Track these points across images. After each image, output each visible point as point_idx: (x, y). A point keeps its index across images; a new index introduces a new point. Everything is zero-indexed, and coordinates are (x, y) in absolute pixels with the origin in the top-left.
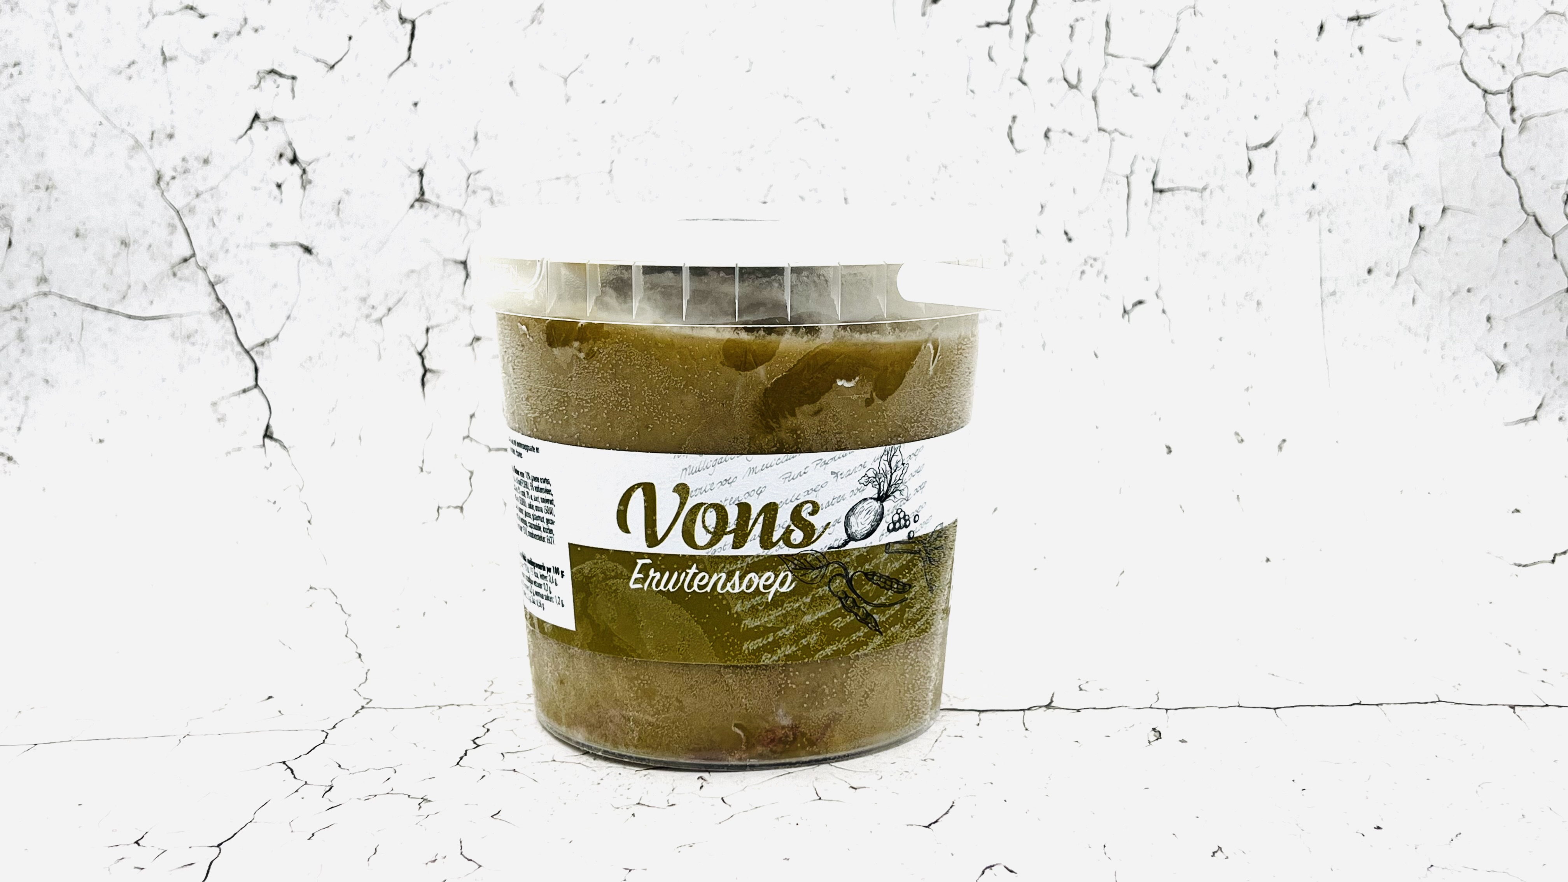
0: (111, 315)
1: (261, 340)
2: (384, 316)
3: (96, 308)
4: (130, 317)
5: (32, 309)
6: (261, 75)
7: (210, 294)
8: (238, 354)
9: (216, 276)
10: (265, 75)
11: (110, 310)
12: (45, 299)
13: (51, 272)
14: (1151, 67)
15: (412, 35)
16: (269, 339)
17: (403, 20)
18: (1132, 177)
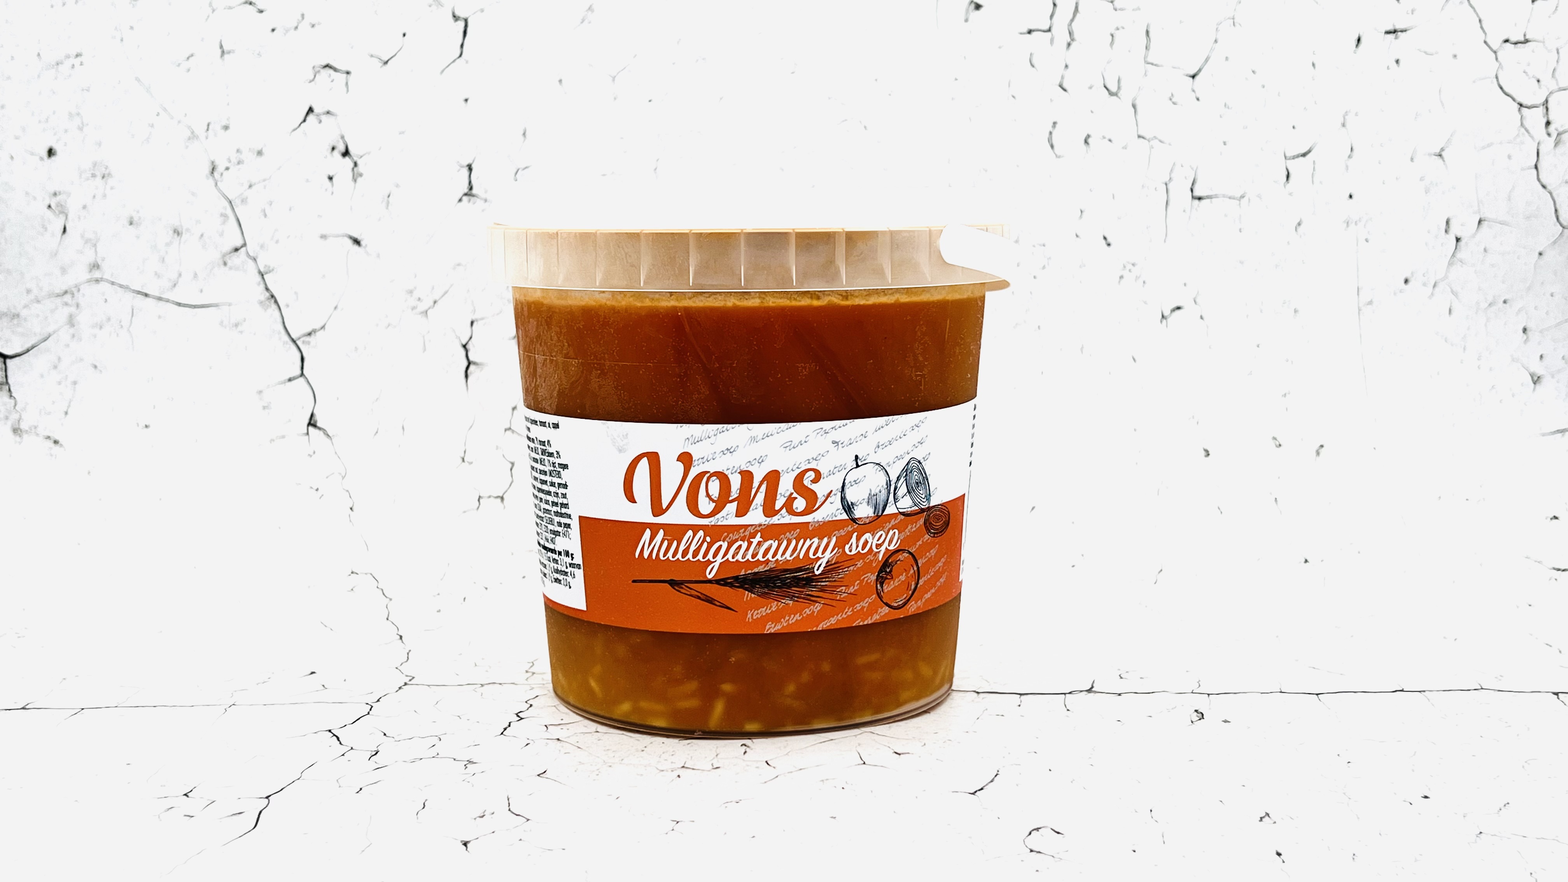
0: (161, 303)
1: (309, 330)
2: (429, 308)
3: (146, 295)
4: (179, 304)
5: (84, 295)
6: (317, 69)
7: (259, 284)
8: (285, 343)
9: (266, 266)
10: (319, 69)
11: (160, 297)
12: (97, 285)
13: (103, 260)
14: (1190, 76)
15: (465, 33)
16: (316, 329)
17: (456, 18)
18: (1171, 184)
